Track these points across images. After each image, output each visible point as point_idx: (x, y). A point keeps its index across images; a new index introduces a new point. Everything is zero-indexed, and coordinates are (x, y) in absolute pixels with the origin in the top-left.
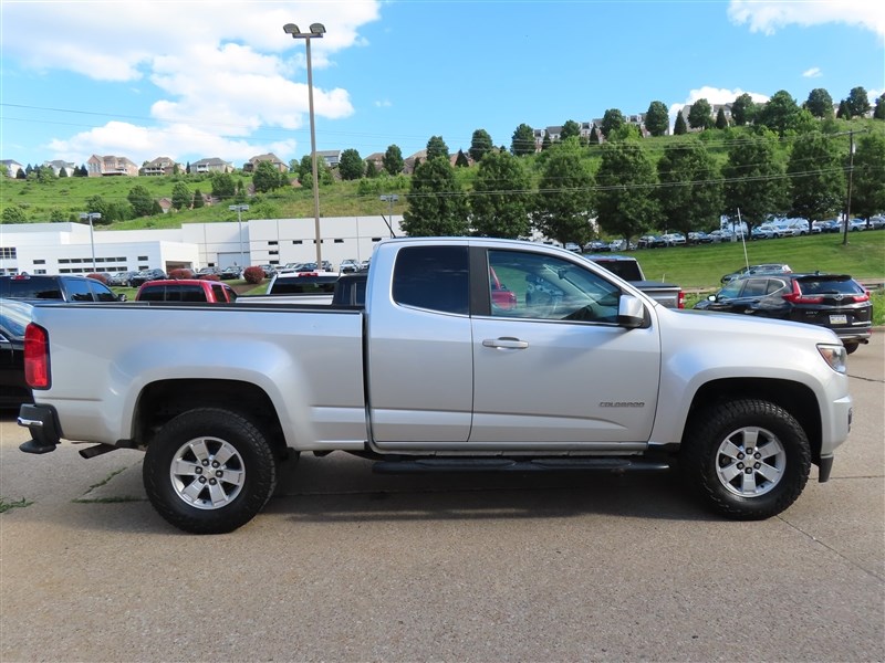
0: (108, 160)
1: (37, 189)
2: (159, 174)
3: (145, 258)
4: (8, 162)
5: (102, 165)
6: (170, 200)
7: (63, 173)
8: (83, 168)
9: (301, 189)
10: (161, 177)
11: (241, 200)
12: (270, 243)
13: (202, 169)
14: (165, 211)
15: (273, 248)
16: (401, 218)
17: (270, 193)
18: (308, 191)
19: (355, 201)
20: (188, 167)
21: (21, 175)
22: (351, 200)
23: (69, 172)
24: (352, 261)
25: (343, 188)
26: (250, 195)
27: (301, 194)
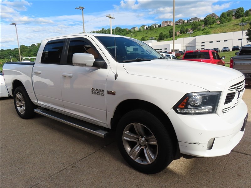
0: (166, 22)
1: (150, 32)
2: (179, 24)
3: (166, 49)
4: (144, 26)
5: (165, 23)
6: (179, 31)
7: (156, 27)
8: (160, 25)
9: (220, 24)
10: (180, 25)
11: (199, 30)
12: (202, 43)
13: (191, 21)
14: (178, 35)
15: (203, 44)
16: (247, 31)
17: (209, 26)
18: (222, 24)
19: (239, 26)
20: (187, 21)
21: (147, 29)
22: (237, 26)
23: (157, 26)
24: (227, 48)
25: (235, 22)
26: (202, 28)
27: (219, 26)
